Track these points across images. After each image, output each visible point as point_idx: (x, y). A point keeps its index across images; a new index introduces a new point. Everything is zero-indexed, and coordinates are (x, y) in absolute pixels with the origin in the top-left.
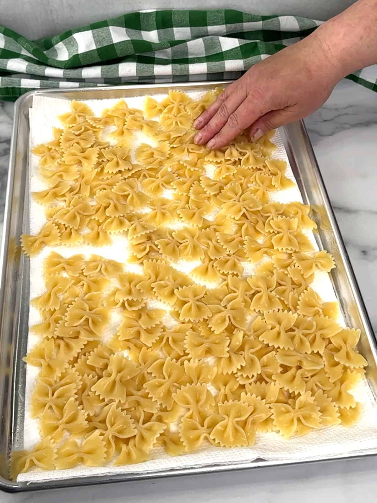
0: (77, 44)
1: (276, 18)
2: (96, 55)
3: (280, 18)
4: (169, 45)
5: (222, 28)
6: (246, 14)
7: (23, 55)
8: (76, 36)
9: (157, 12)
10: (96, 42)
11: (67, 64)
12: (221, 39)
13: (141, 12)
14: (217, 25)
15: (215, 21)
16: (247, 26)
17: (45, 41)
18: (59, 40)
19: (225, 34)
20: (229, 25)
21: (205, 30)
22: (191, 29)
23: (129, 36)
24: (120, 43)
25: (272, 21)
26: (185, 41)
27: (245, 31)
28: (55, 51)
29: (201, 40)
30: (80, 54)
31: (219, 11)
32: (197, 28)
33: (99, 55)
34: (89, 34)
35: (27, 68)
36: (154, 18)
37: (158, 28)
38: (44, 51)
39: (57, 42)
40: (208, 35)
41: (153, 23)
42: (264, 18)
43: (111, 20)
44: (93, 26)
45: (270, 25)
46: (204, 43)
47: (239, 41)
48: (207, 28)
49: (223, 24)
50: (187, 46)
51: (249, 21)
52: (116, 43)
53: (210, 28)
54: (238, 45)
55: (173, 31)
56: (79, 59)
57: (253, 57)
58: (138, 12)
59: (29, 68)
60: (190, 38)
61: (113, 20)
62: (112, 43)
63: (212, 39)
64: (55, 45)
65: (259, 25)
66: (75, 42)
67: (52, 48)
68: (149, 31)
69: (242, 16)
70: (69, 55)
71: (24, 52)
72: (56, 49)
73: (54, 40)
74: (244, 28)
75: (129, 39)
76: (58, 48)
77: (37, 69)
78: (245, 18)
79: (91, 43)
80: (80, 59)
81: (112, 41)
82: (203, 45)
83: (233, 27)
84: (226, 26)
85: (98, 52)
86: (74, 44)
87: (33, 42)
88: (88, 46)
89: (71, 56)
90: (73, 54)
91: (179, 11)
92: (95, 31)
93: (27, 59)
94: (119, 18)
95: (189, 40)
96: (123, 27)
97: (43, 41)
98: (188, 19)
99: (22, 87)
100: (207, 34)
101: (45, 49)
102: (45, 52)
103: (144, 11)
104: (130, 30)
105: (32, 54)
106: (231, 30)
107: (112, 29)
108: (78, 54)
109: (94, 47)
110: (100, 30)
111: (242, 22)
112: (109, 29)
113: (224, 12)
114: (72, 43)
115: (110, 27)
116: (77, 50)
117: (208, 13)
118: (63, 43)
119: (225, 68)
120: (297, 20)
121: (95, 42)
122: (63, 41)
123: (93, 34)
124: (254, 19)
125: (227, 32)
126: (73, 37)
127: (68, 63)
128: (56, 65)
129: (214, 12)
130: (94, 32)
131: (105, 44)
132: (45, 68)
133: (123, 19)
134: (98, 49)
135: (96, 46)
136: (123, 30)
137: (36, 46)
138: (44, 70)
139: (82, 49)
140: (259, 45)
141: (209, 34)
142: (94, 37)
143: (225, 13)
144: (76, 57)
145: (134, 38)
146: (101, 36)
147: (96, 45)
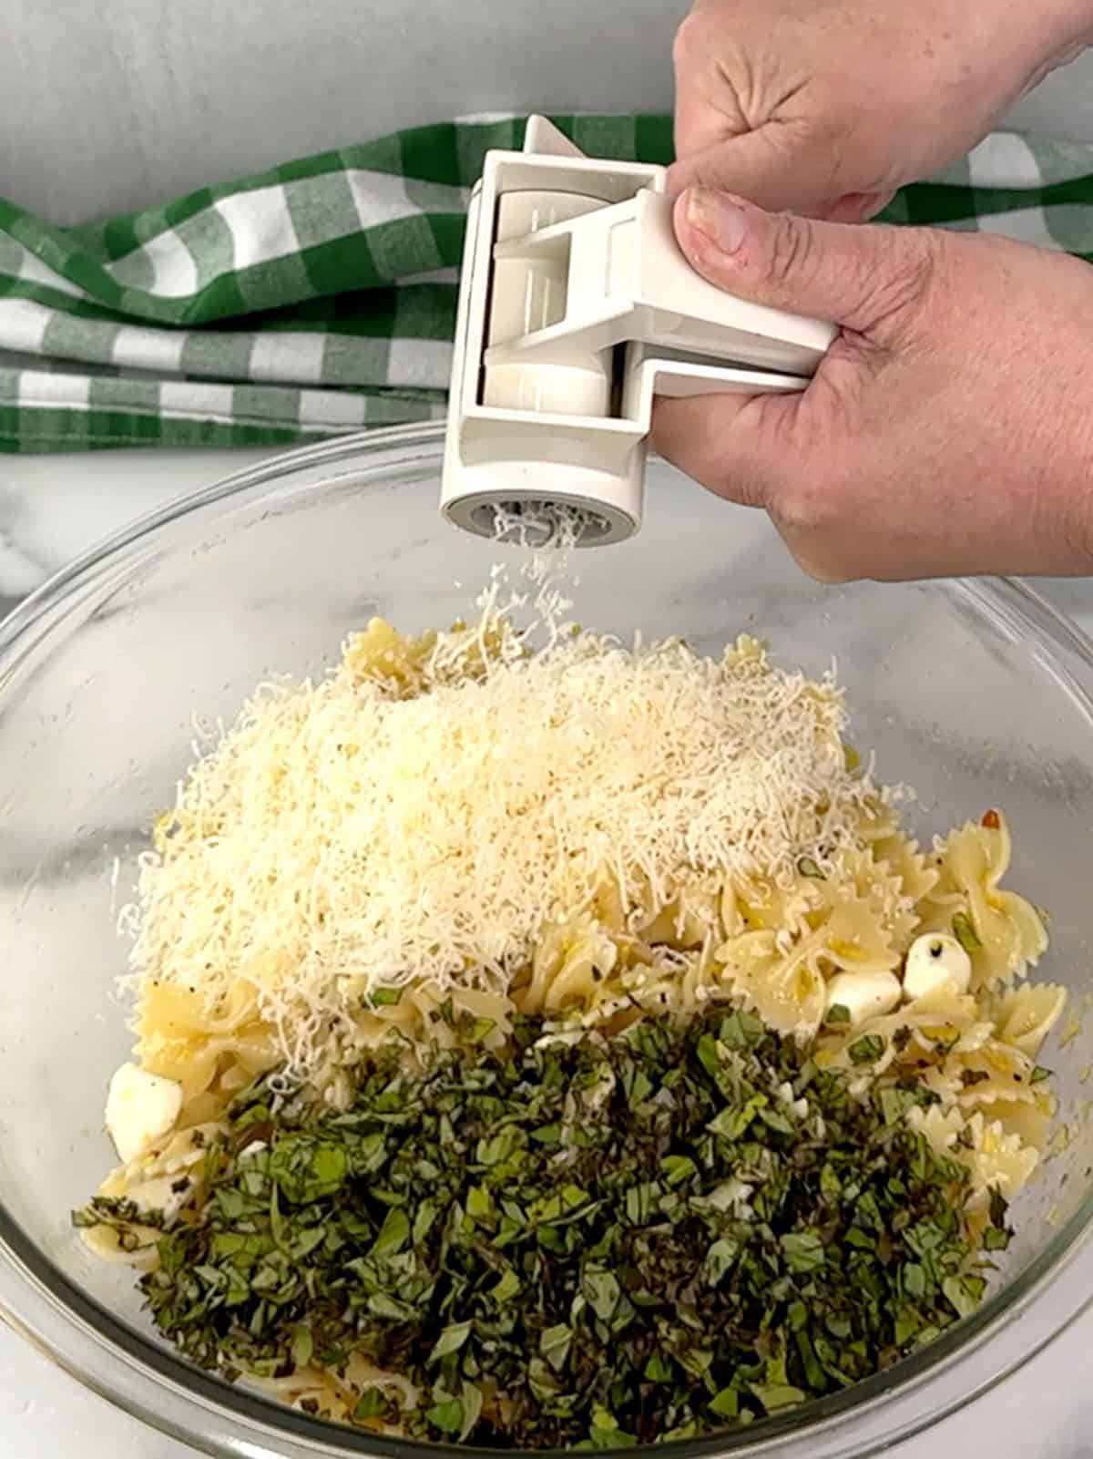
0: (231, 237)
2: (299, 273)
7: (25, 283)
8: (226, 206)
10: (301, 228)
11: (192, 307)
13: (459, 120)
17: (108, 230)
18: (164, 223)
23: (416, 204)
24: (385, 227)
28: (145, 261)
30: (241, 271)
33: (309, 273)
34: (273, 198)
35: (46, 335)
38: (106, 262)
39: (156, 231)
43: (351, 149)
44: (288, 172)
52: (373, 230)
56: (236, 289)
59: (53, 335)
61: (361, 148)
62: (357, 229)
64: (147, 240)
66: (222, 229)
67: (135, 253)
70: (200, 276)
71: (33, 271)
72: (151, 254)
73: (142, 225)
75: (417, 211)
76: (159, 253)
77: (84, 335)
79: (281, 233)
80: (242, 290)
81: (358, 222)
85: (305, 261)
86: (219, 233)
87: (63, 230)
88: (267, 243)
89: (208, 280)
90: (216, 274)
91: (599, 118)
92: (296, 186)
93: (45, 297)
94: (381, 142)
96: (395, 173)
97: (100, 227)
98: (630, 147)
99: (22, 403)
101: (107, 256)
102: (108, 267)
103: (472, 119)
104: (419, 184)
105: (67, 276)
107: (356, 179)
108: (232, 274)
109: (292, 245)
110: (311, 182)
112: (345, 181)
114: (210, 232)
115: (351, 174)
116: (231, 257)
118: (178, 233)
120: (1032, 147)
121: (295, 223)
122: (178, 227)
123: (289, 199)
126: (217, 214)
127: (197, 308)
128: (150, 313)
130: (291, 192)
131: (333, 233)
132: (115, 333)
133: (397, 148)
134: (305, 253)
135: (300, 241)
136: (397, 182)
137: (76, 248)
138: (110, 343)
139: (245, 254)
142: (292, 209)
144: (227, 281)
145: (438, 209)
146: (319, 205)
147: (298, 235)
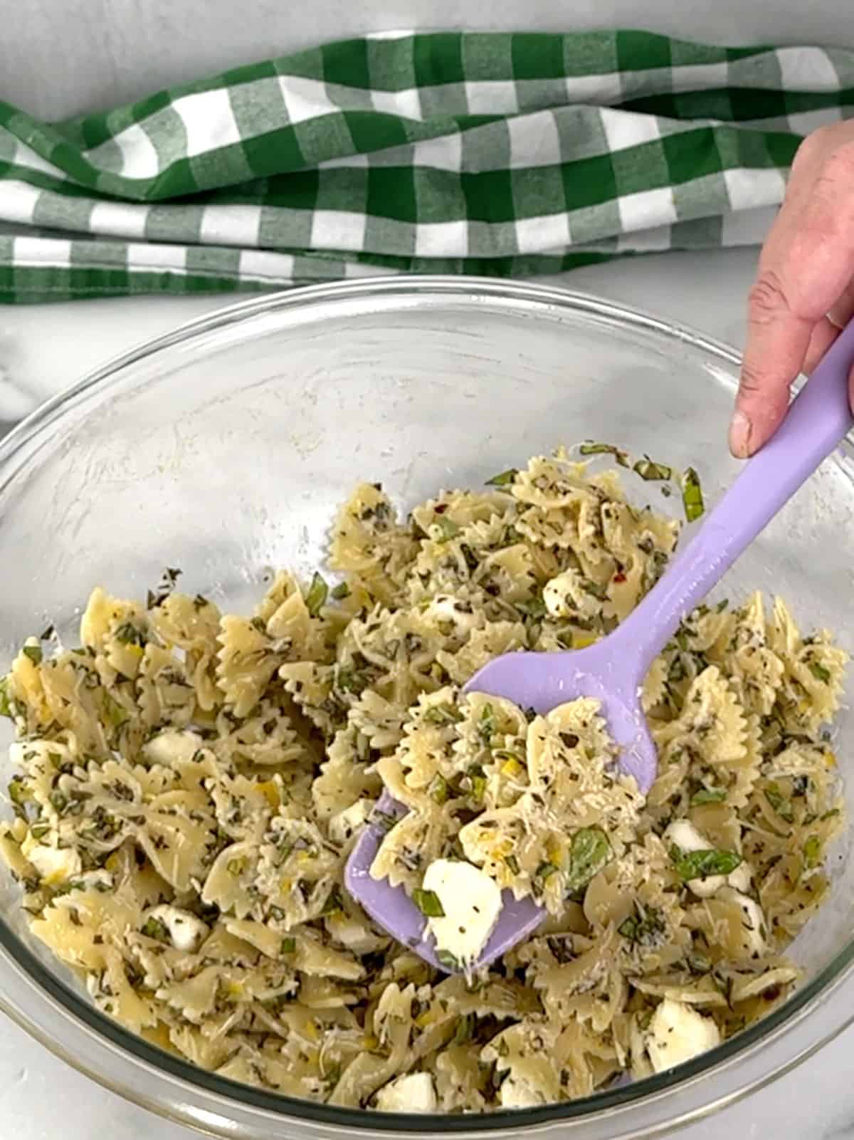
0: (185, 131)
1: (768, 55)
2: (240, 159)
3: (780, 53)
4: (455, 125)
5: (611, 83)
6: (679, 42)
7: (19, 168)
8: (181, 105)
9: (417, 39)
10: (241, 122)
11: (154, 187)
12: (607, 115)
13: (370, 36)
14: (595, 73)
15: (590, 63)
16: (683, 76)
17: (84, 124)
18: (131, 118)
19: (619, 101)
20: (629, 75)
21: (560, 89)
22: (517, 87)
23: (335, 103)
24: (309, 122)
25: (757, 63)
26: (501, 118)
27: (676, 90)
28: (116, 150)
29: (546, 116)
30: (194, 158)
31: (598, 36)
32: (536, 82)
33: (249, 159)
34: (220, 98)
35: (36, 209)
36: (409, 57)
37: (419, 84)
38: (85, 150)
39: (124, 126)
40: (567, 104)
41: (405, 72)
42: (733, 55)
43: (281, 60)
44: (232, 79)
45: (749, 75)
46: (558, 126)
47: (659, 123)
48: (564, 84)
49: (612, 71)
50: (507, 131)
51: (687, 63)
52: (300, 124)
53: (575, 85)
54: (656, 135)
55: (464, 92)
56: (190, 172)
57: (701, 180)
58: (362, 36)
59: (41, 209)
60: (515, 110)
61: (290, 59)
62: (287, 123)
63: (579, 115)
64: (116, 133)
65: (718, 74)
66: (178, 124)
67: (108, 143)
68: (393, 90)
69: (668, 49)
70: (160, 162)
71: (24, 158)
72: (120, 144)
73: (113, 120)
74: (675, 82)
75: (336, 109)
76: (127, 143)
77: (66, 209)
78: (675, 53)
80: (193, 172)
81: (288, 118)
82: (554, 130)
83: (640, 78)
84: (622, 78)
85: (244, 148)
86: (175, 128)
87: (50, 125)
88: (215, 135)
89: (166, 165)
90: (173, 159)
91: (482, 35)
92: (239, 89)
93: (34, 179)
94: (307, 54)
95: (513, 115)
96: (318, 79)
97: (79, 122)
98: (507, 58)
99: (15, 263)
100: (564, 101)
101: (84, 146)
102: (86, 155)
103: (380, 36)
104: (337, 87)
105: (53, 161)
106: (635, 88)
107: (287, 83)
108: (187, 159)
109: (234, 137)
110: (251, 86)
111: (669, 64)
112: (278, 85)
113: (613, 37)
114: (168, 126)
115: (282, 80)
116: (185, 147)
117: (567, 41)
118: (142, 127)
119: (619, 221)
120: (832, 58)
121: (237, 120)
122: (143, 122)
123: (232, 100)
124: (702, 56)
125: (624, 95)
126: (174, 112)
127: (158, 187)
128: (120, 191)
129: (586, 36)
130: (234, 93)
131: (268, 128)
132: (91, 207)
133: (320, 58)
134: (245, 143)
135: (240, 133)
136: (319, 87)
137: (59, 140)
138: (88, 215)
139: (198, 143)
140: (720, 138)
141: (571, 99)
142: (234, 108)
143: (618, 40)
144: (182, 165)
145: (353, 107)
146: (256, 104)
147: (239, 129)
